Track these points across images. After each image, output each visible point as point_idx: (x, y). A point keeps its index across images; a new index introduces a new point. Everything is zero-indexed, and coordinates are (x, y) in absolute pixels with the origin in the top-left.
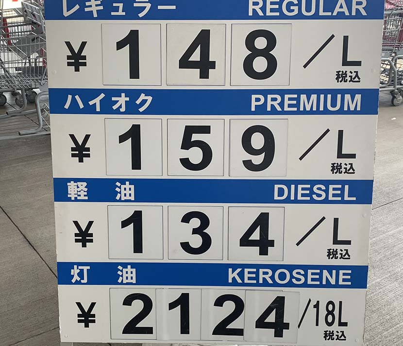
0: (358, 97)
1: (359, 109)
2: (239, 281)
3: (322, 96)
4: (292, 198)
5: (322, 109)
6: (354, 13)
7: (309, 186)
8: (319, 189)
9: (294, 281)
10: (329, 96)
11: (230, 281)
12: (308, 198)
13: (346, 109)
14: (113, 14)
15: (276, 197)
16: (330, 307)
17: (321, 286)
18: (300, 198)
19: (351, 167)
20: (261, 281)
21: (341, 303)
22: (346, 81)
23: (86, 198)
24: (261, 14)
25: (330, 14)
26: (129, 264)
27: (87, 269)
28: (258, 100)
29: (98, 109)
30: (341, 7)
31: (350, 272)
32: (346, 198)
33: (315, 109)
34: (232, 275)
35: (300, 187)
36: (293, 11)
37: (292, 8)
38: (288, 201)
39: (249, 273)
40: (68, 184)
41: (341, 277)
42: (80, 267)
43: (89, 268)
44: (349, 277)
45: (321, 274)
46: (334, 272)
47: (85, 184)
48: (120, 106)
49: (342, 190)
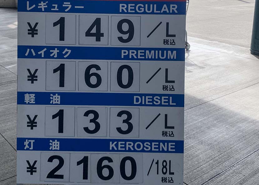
0: (175, 52)
1: (175, 58)
2: (116, 149)
3: (157, 51)
4: (143, 103)
5: (157, 58)
6: (171, 12)
7: (151, 97)
8: (157, 98)
9: (145, 148)
10: (160, 51)
11: (111, 149)
12: (152, 104)
13: (169, 58)
14: (52, 9)
15: (135, 103)
16: (165, 164)
17: (159, 152)
18: (147, 103)
19: (173, 88)
20: (127, 149)
21: (170, 161)
22: (168, 44)
23: (34, 102)
24: (126, 11)
25: (159, 12)
26: (56, 139)
28: (125, 53)
29: (43, 56)
30: (165, 8)
31: (174, 144)
32: (171, 104)
33: (153, 58)
34: (112, 145)
35: (147, 97)
36: (141, 10)
37: (141, 9)
38: (141, 105)
39: (121, 144)
41: (170, 147)
42: (29, 141)
43: (34, 141)
44: (174, 147)
45: (159, 145)
46: (166, 144)
47: (34, 95)
48: (54, 55)
49: (169, 99)
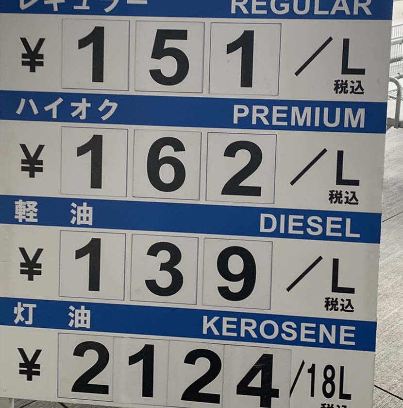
0: (361, 112)
1: (362, 126)
2: (216, 333)
3: (318, 110)
4: (282, 231)
5: (317, 124)
6: (356, 12)
7: (302, 217)
8: (314, 221)
9: (283, 336)
10: (326, 110)
11: (205, 332)
12: (302, 232)
13: (346, 125)
15: (263, 229)
16: (329, 374)
17: (317, 345)
18: (291, 231)
19: (354, 197)
20: (243, 335)
21: (342, 368)
22: (346, 92)
23: (36, 220)
24: (245, 11)
25: (327, 13)
26: (83, 304)
27: (33, 308)
28: (241, 111)
29: (55, 116)
30: (341, 5)
31: (353, 328)
32: (348, 234)
33: (308, 124)
34: (207, 324)
35: (291, 217)
36: (283, 8)
37: (282, 5)
38: (276, 234)
39: (228, 323)
40: (16, 203)
41: (343, 335)
42: (25, 305)
43: (35, 306)
44: (352, 335)
45: (317, 329)
46: (334, 327)
47: (35, 203)
48: (80, 114)
49: (343, 223)
